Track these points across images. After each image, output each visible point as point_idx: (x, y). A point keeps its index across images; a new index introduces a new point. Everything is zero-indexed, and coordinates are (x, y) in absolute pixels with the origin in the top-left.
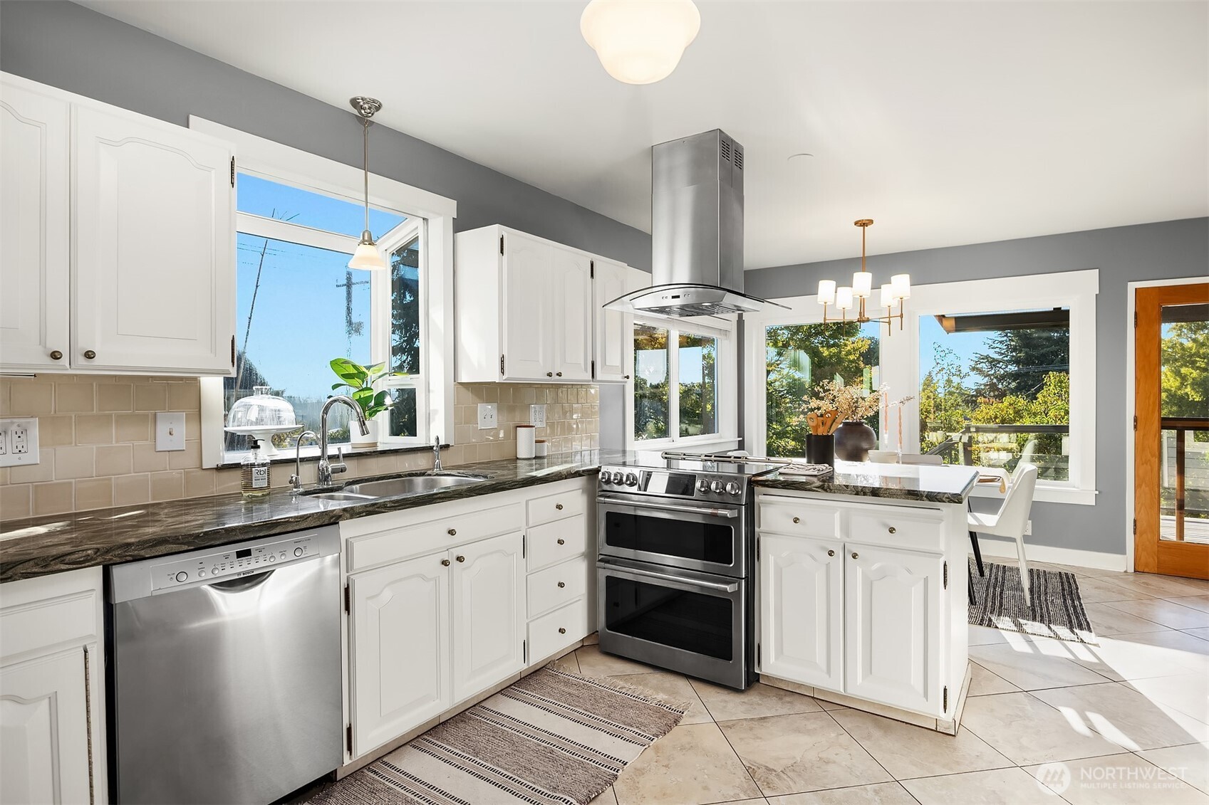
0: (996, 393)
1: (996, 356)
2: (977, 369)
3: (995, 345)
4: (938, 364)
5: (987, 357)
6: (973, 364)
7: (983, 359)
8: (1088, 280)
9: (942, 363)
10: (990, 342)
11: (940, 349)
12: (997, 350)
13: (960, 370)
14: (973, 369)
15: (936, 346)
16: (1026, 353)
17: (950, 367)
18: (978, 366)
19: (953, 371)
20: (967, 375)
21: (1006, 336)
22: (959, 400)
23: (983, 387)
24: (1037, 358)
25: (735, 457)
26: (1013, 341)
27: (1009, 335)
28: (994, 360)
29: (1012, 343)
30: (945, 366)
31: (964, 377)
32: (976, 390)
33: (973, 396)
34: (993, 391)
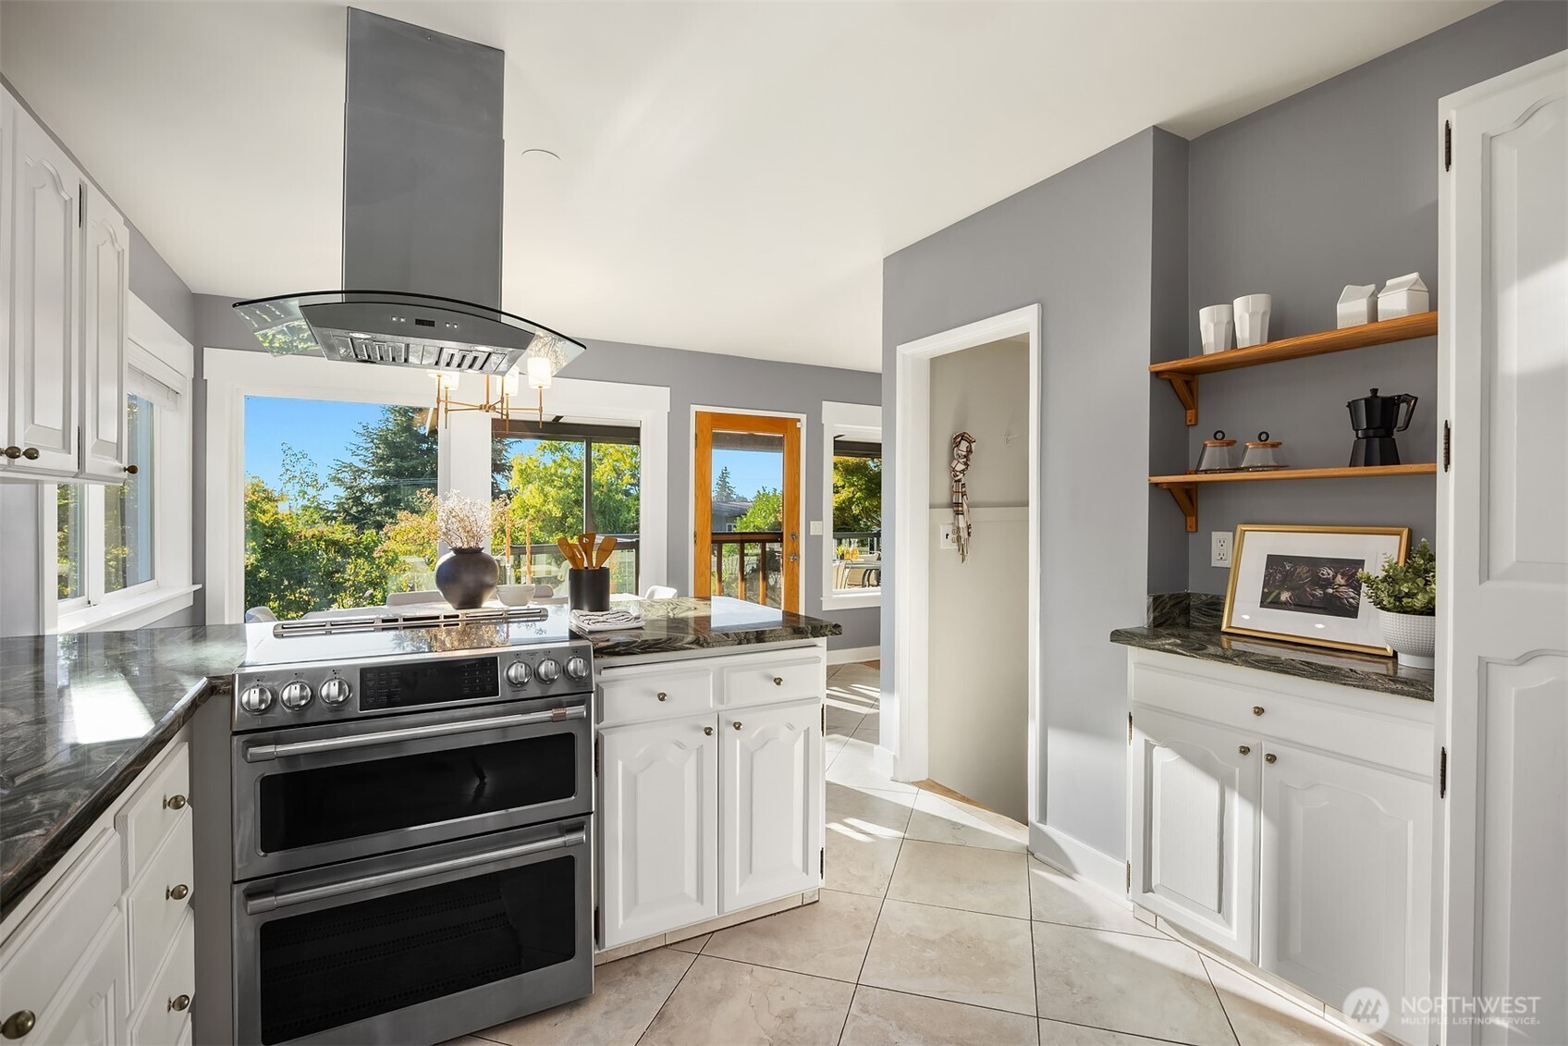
0: (360, 509)
1: (361, 465)
2: (339, 480)
3: (360, 452)
4: (287, 470)
5: (351, 465)
6: (333, 472)
7: (345, 467)
8: (662, 395)
9: (293, 469)
10: (354, 448)
11: (290, 452)
12: (362, 457)
13: (316, 480)
14: (334, 479)
15: (285, 447)
16: (396, 463)
17: (304, 476)
18: (339, 476)
19: (308, 480)
20: (325, 486)
21: (372, 442)
22: (316, 516)
23: (343, 500)
24: (407, 470)
25: (445, 617)
26: (380, 448)
27: (375, 441)
28: (359, 470)
29: (379, 451)
30: (298, 474)
31: (322, 488)
32: (338, 504)
33: (333, 512)
34: (356, 506)
